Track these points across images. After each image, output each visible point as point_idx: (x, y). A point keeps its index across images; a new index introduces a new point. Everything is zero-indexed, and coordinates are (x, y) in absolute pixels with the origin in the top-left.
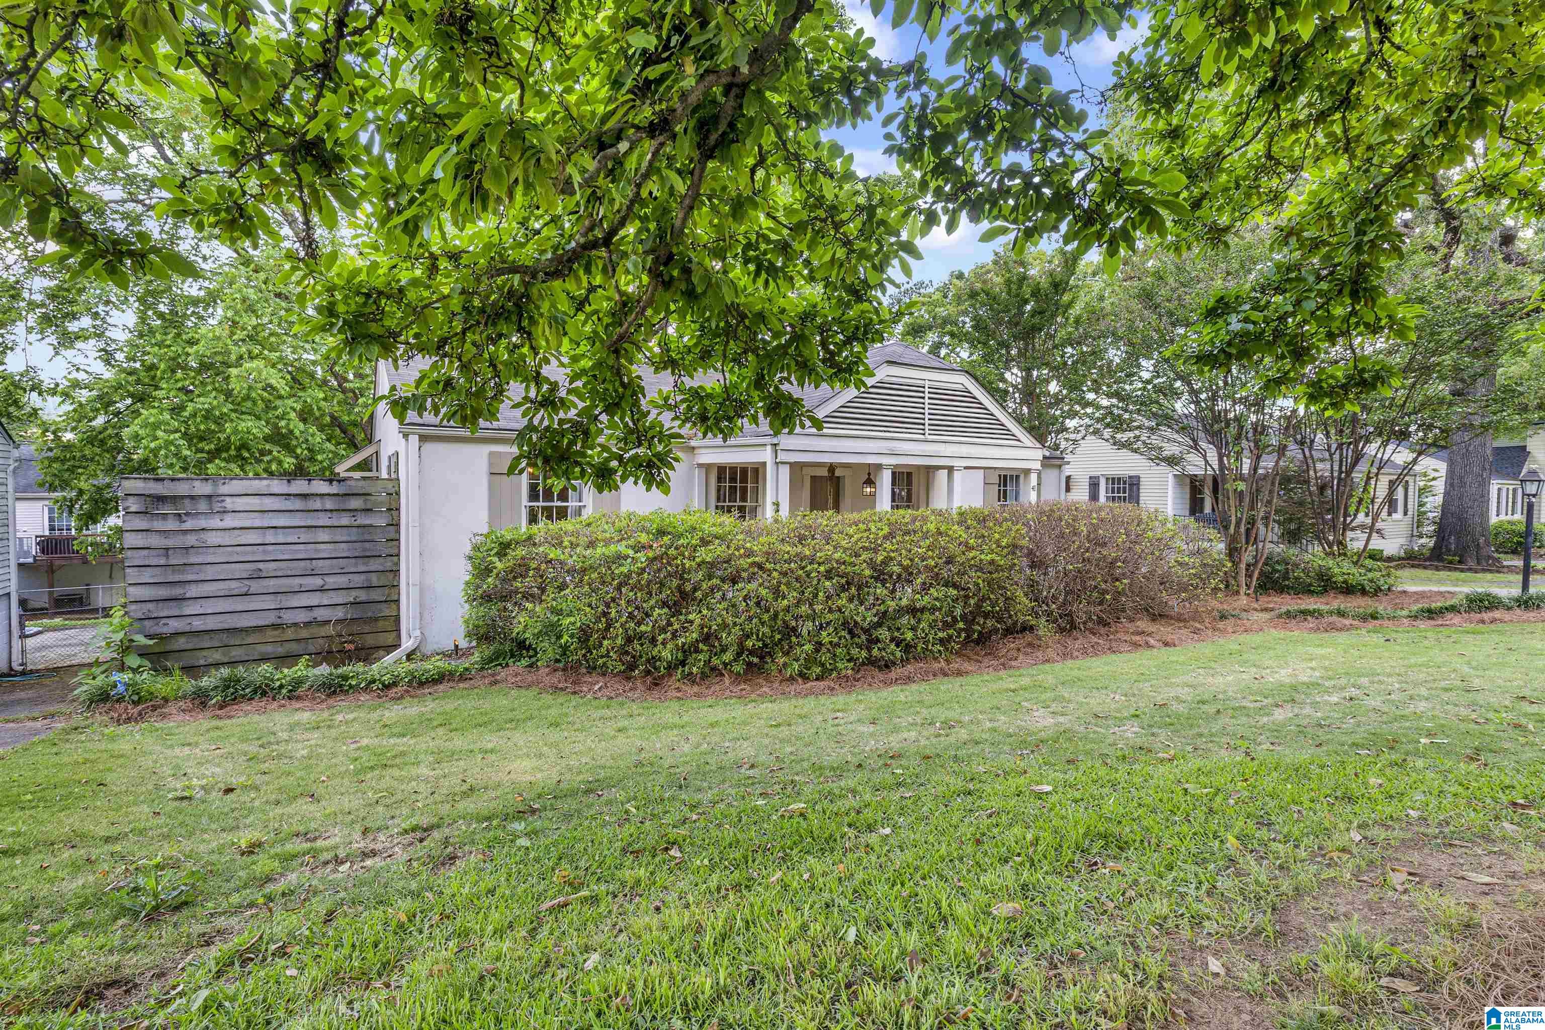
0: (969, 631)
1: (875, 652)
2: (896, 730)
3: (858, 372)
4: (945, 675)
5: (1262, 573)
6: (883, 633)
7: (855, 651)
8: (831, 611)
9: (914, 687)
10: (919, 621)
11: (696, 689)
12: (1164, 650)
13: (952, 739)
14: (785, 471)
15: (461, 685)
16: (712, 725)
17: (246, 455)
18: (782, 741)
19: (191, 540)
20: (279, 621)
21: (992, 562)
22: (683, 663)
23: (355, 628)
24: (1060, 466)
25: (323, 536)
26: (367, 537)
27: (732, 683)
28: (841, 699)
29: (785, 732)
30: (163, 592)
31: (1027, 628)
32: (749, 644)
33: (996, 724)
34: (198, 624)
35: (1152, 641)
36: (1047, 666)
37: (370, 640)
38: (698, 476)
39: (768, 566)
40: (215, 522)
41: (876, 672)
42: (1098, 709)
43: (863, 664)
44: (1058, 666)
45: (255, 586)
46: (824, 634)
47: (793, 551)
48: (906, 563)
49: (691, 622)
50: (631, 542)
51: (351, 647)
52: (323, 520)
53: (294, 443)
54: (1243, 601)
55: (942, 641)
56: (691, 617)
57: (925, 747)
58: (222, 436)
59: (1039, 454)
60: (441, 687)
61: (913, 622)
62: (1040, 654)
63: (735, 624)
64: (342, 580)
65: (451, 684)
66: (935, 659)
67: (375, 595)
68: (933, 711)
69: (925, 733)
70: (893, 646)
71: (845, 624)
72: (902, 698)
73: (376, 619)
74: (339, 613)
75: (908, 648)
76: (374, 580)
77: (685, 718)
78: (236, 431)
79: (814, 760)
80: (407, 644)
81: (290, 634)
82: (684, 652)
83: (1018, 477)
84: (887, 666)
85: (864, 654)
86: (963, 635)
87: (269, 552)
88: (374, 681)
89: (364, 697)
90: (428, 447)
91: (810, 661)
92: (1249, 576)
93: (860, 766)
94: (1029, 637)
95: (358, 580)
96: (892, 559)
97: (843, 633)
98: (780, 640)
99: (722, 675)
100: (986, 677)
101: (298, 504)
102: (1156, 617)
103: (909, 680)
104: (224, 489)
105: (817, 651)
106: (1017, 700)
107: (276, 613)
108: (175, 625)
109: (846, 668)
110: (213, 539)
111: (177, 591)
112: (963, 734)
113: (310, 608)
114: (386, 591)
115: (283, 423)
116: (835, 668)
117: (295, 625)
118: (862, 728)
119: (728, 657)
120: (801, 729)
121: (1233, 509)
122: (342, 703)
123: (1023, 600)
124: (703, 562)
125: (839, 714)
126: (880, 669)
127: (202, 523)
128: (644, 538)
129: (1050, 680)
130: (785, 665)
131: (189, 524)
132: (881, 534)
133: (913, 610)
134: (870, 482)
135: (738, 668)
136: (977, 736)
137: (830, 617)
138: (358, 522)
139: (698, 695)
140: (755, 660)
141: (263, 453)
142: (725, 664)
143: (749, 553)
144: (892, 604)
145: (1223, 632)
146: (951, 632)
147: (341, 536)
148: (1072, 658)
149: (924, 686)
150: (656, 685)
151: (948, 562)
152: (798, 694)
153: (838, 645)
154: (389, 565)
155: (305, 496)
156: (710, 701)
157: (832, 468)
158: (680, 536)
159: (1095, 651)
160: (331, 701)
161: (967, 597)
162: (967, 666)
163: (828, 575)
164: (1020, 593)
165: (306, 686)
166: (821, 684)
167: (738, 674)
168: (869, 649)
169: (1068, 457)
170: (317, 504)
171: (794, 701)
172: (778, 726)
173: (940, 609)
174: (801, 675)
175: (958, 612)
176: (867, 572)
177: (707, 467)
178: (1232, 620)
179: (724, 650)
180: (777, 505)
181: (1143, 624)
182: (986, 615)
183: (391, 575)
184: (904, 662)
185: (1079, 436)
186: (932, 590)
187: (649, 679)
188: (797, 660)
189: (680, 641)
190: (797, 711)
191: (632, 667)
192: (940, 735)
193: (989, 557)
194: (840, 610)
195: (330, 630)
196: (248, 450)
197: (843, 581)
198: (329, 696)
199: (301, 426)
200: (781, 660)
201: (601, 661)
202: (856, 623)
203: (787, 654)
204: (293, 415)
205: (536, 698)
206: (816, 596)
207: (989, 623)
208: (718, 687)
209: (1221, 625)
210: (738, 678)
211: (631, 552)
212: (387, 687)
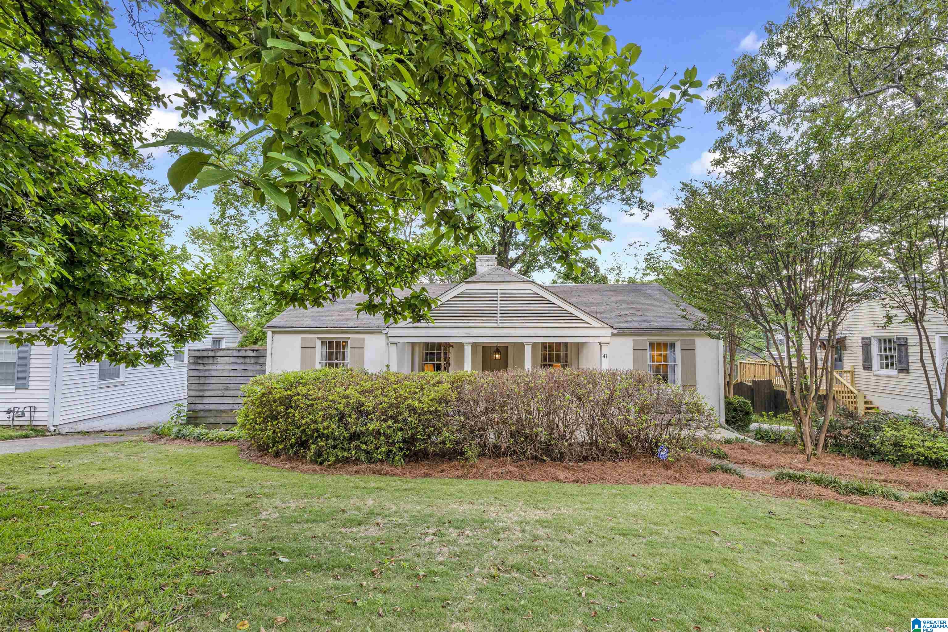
19: (207, 374)
25: (250, 373)
30: (198, 394)
34: (207, 407)
40: (214, 367)
45: (226, 393)
52: (250, 367)
87: (231, 380)
90: (277, 336)
101: (241, 360)
104: (218, 354)
108: (200, 407)
110: (214, 373)
111: (201, 394)
127: (211, 367)
131: (207, 367)
138: (263, 368)
155: (244, 357)
170: (248, 360)
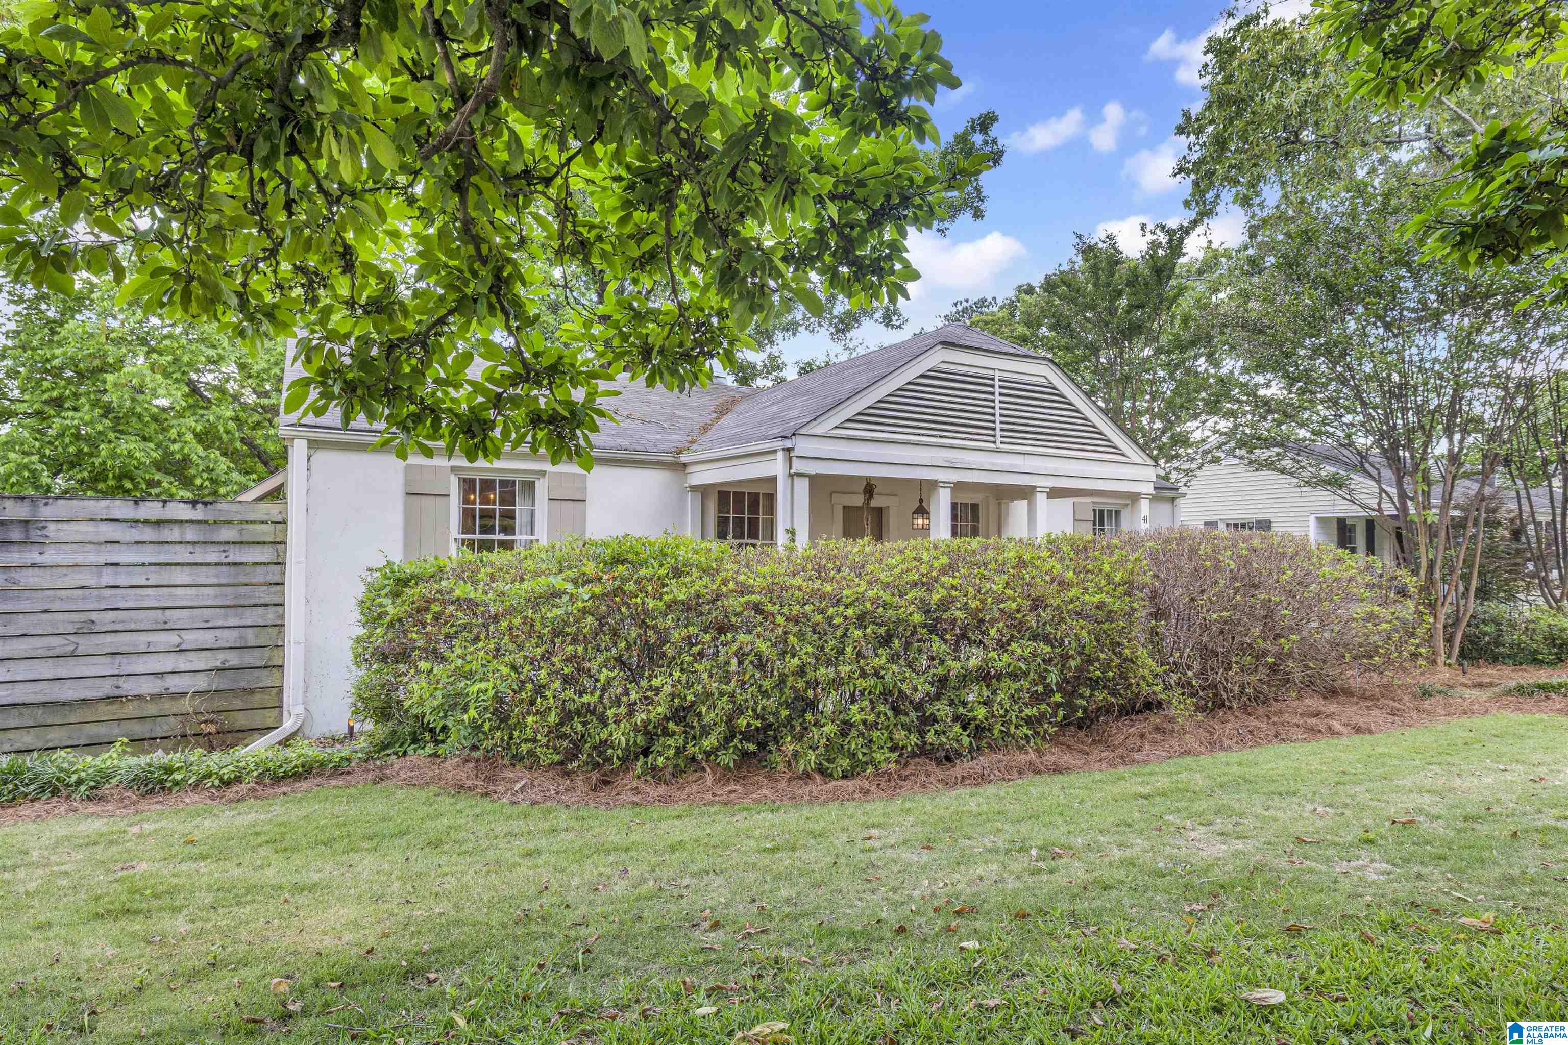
0: (1070, 707)
1: (930, 737)
2: (964, 860)
3: (892, 272)
4: (1037, 772)
5: (1465, 636)
6: (942, 709)
7: (900, 735)
8: (864, 675)
9: (990, 790)
10: (994, 693)
11: (662, 789)
12: (1357, 738)
13: (1060, 879)
14: (803, 487)
15: (333, 782)
16: (672, 849)
17: (128, 485)
18: (777, 877)
20: (117, 693)
21: (1100, 606)
22: (646, 752)
23: (219, 704)
24: (1173, 499)
25: (181, 576)
26: (242, 579)
27: (717, 781)
28: (877, 808)
29: (784, 860)
31: (1151, 705)
32: (742, 722)
33: (1128, 853)
35: (1337, 726)
36: (1189, 760)
37: (242, 720)
38: (691, 503)
39: (769, 607)
41: (932, 767)
42: (1298, 829)
43: (913, 755)
44: (1205, 760)
45: (85, 644)
46: (855, 708)
47: (808, 586)
48: (973, 604)
49: (657, 690)
50: (571, 574)
51: (212, 728)
52: (182, 555)
53: (192, 471)
54: (1443, 674)
55: (1029, 721)
56: (656, 682)
57: (1016, 893)
58: (98, 461)
59: (1150, 474)
60: (304, 785)
61: (986, 693)
62: (1174, 742)
63: (722, 694)
64: (207, 639)
65: (318, 780)
66: (1021, 748)
67: (250, 658)
68: (1024, 828)
69: (1016, 867)
70: (957, 728)
71: (886, 694)
72: (972, 806)
73: (252, 691)
74: (202, 683)
75: (980, 731)
76: (251, 637)
77: (634, 837)
78: (113, 455)
79: (824, 916)
80: (289, 724)
81: (131, 710)
82: (646, 733)
83: (1117, 513)
84: (948, 759)
85: (914, 739)
86: (1061, 713)
87: (104, 598)
88: (209, 775)
89: (191, 798)
90: (322, 457)
91: (832, 748)
92: (1449, 640)
93: (902, 930)
94: (1155, 719)
95: (229, 637)
96: (954, 600)
97: (881, 708)
98: (790, 718)
99: (703, 770)
100: (1098, 776)
102: (1332, 693)
103: (981, 779)
105: (844, 734)
106: (1156, 810)
107: (114, 681)
109: (887, 760)
112: (1078, 871)
113: (160, 675)
114: (267, 653)
115: (176, 447)
116: (872, 762)
117: (138, 697)
118: (906, 855)
119: (709, 742)
120: (811, 855)
121: (1423, 549)
122: (153, 807)
123: (1147, 663)
124: (675, 602)
125: (875, 832)
126: (939, 762)
127: (15, 557)
128: (590, 568)
129: (1199, 781)
130: (796, 755)
132: (936, 564)
133: (985, 677)
134: (922, 511)
135: (727, 758)
136: (1105, 874)
137: (862, 683)
138: (229, 560)
139: (665, 800)
140: (752, 747)
141: (151, 483)
142: (708, 754)
143: (744, 589)
144: (956, 665)
145: (1431, 713)
146: (1043, 707)
147: (204, 576)
148: (1222, 748)
149: (1005, 790)
150: (606, 783)
151: (1034, 608)
152: (813, 799)
153: (875, 725)
154: (270, 616)
156: (680, 808)
157: (869, 488)
158: (644, 564)
159: (1253, 738)
160: (143, 805)
161: (1066, 657)
162: (1067, 759)
163: (861, 620)
164: (1142, 652)
165: (114, 781)
166: (850, 784)
167: (727, 768)
168: (922, 734)
169: (1183, 490)
171: (806, 812)
172: (774, 850)
173: (1026, 674)
174: (821, 770)
175: (1053, 678)
176: (917, 618)
177: (703, 491)
178: (1440, 698)
179: (706, 731)
180: (792, 532)
181: (1312, 702)
182: (1094, 684)
183: (276, 629)
184: (975, 751)
185: (1194, 466)
186: (1014, 645)
187: (595, 776)
188: (814, 748)
189: (640, 717)
190: (810, 826)
191: (572, 755)
192: (1039, 871)
193: (1096, 599)
194: (876, 674)
195: (186, 705)
196: (132, 479)
197: (882, 631)
198: (143, 796)
199: (200, 450)
200: (789, 747)
201: (524, 747)
202: (901, 692)
203: (800, 738)
204: (189, 437)
205: (428, 803)
206: (841, 652)
207: (1100, 695)
208: (695, 788)
209: (1426, 704)
210: (725, 775)
211: (570, 587)
212: (227, 783)
